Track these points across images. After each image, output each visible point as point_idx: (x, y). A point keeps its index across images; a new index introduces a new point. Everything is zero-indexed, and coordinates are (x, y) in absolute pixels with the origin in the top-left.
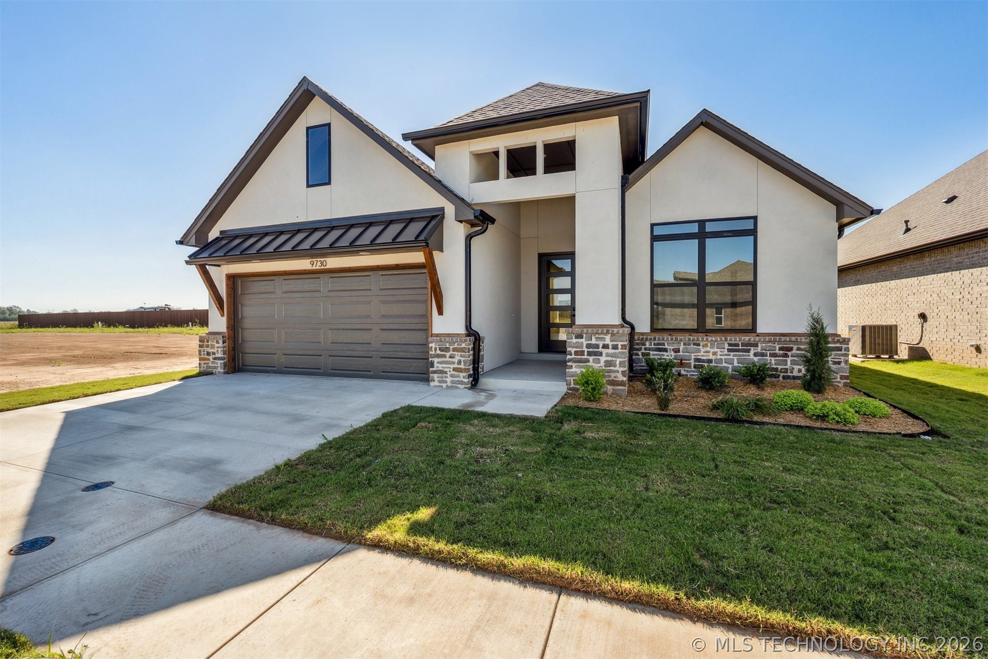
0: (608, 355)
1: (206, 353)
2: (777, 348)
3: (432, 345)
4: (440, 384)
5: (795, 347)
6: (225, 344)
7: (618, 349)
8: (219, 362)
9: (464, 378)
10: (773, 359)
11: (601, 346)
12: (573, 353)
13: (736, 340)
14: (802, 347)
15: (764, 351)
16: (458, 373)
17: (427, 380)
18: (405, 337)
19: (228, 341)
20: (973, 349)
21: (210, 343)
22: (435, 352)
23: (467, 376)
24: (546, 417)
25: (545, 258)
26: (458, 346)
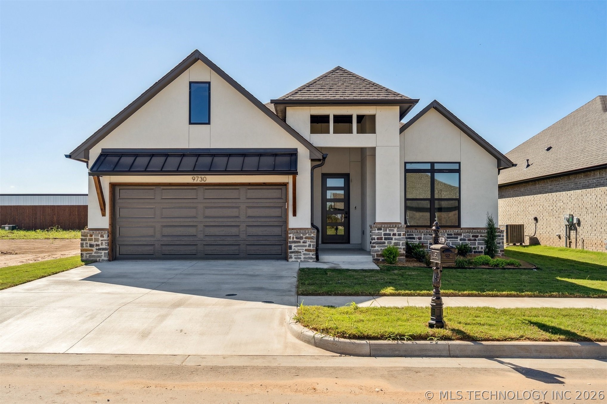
0: (395, 239)
1: (88, 245)
2: (471, 236)
3: (291, 235)
4: (296, 260)
5: (479, 235)
6: (108, 238)
7: (401, 236)
8: (103, 252)
10: (469, 242)
11: (392, 234)
12: (376, 239)
13: (451, 232)
14: (483, 235)
15: (465, 238)
16: (309, 252)
17: (286, 259)
18: (266, 231)
19: (110, 235)
20: (558, 237)
21: (93, 237)
22: (293, 240)
23: (314, 254)
24: (381, 269)
25: (325, 176)
26: (309, 236)
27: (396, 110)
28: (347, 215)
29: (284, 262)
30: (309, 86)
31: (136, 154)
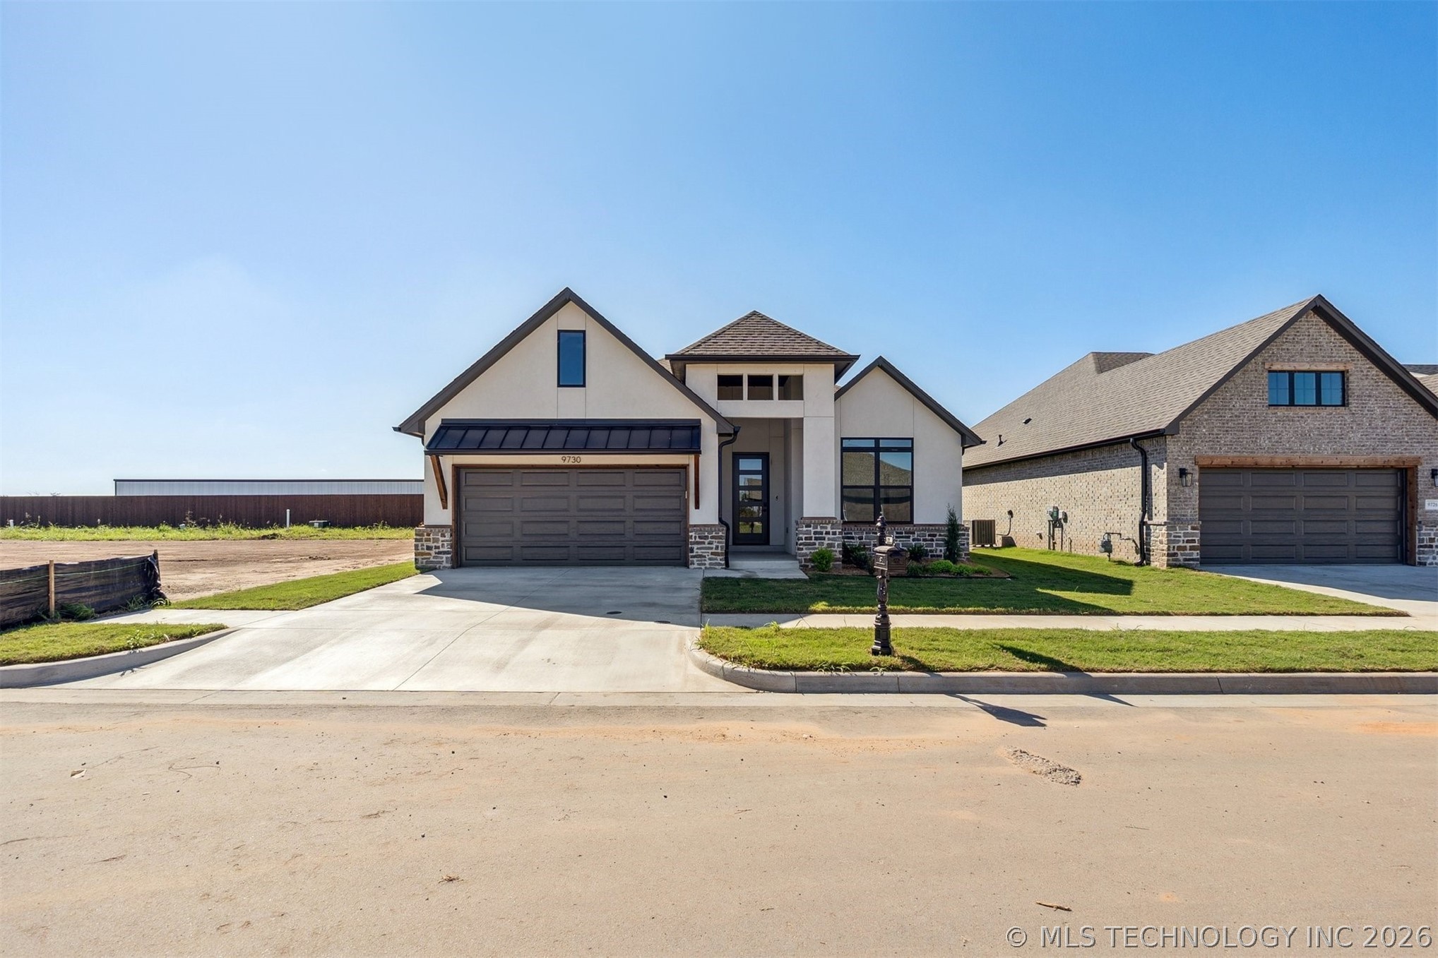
0: (829, 539)
1: (425, 547)
2: (927, 535)
3: (692, 534)
5: (938, 534)
6: (451, 537)
8: (444, 556)
9: (721, 560)
10: (925, 543)
11: (824, 532)
12: (804, 538)
13: (901, 529)
14: (942, 534)
15: (918, 537)
16: (716, 557)
17: (686, 564)
18: (659, 528)
19: (453, 534)
20: (1038, 536)
21: (431, 536)
22: (695, 540)
23: (723, 558)
24: (810, 578)
25: (737, 456)
26: (716, 535)
27: (830, 369)
28: (766, 508)
29: (683, 569)
30: (716, 337)
31: (487, 426)
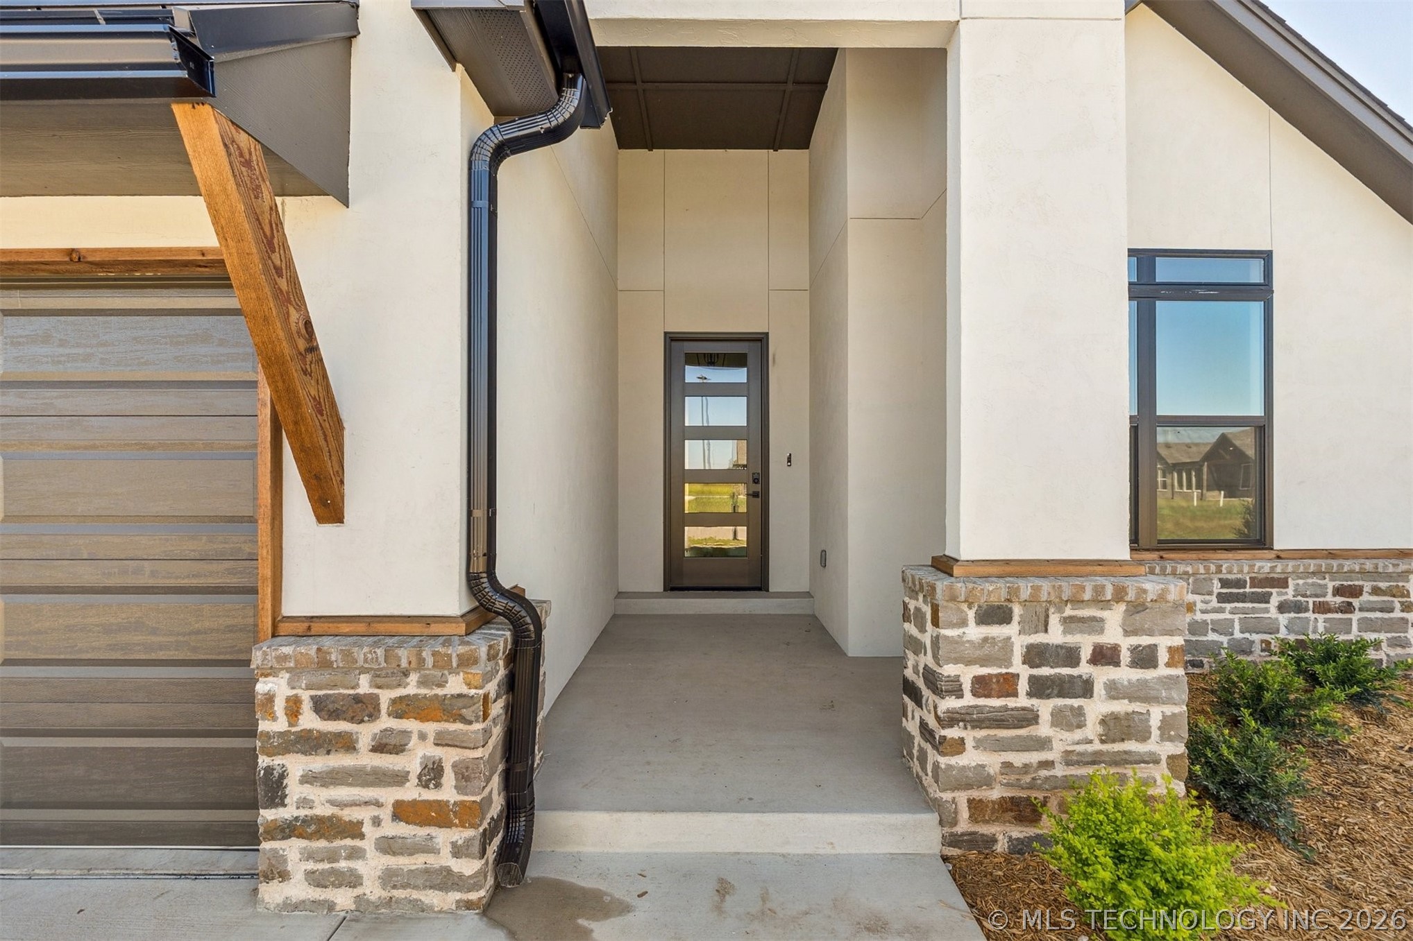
0: (1114, 691)
2: (1330, 592)
3: (275, 686)
4: (320, 893)
5: (1366, 587)
7: (1156, 666)
9: (457, 852)
10: (1321, 617)
11: (1086, 653)
12: (967, 686)
14: (1382, 585)
15: (1299, 598)
16: (422, 832)
22: (291, 725)
23: (468, 841)
26: (423, 691)
